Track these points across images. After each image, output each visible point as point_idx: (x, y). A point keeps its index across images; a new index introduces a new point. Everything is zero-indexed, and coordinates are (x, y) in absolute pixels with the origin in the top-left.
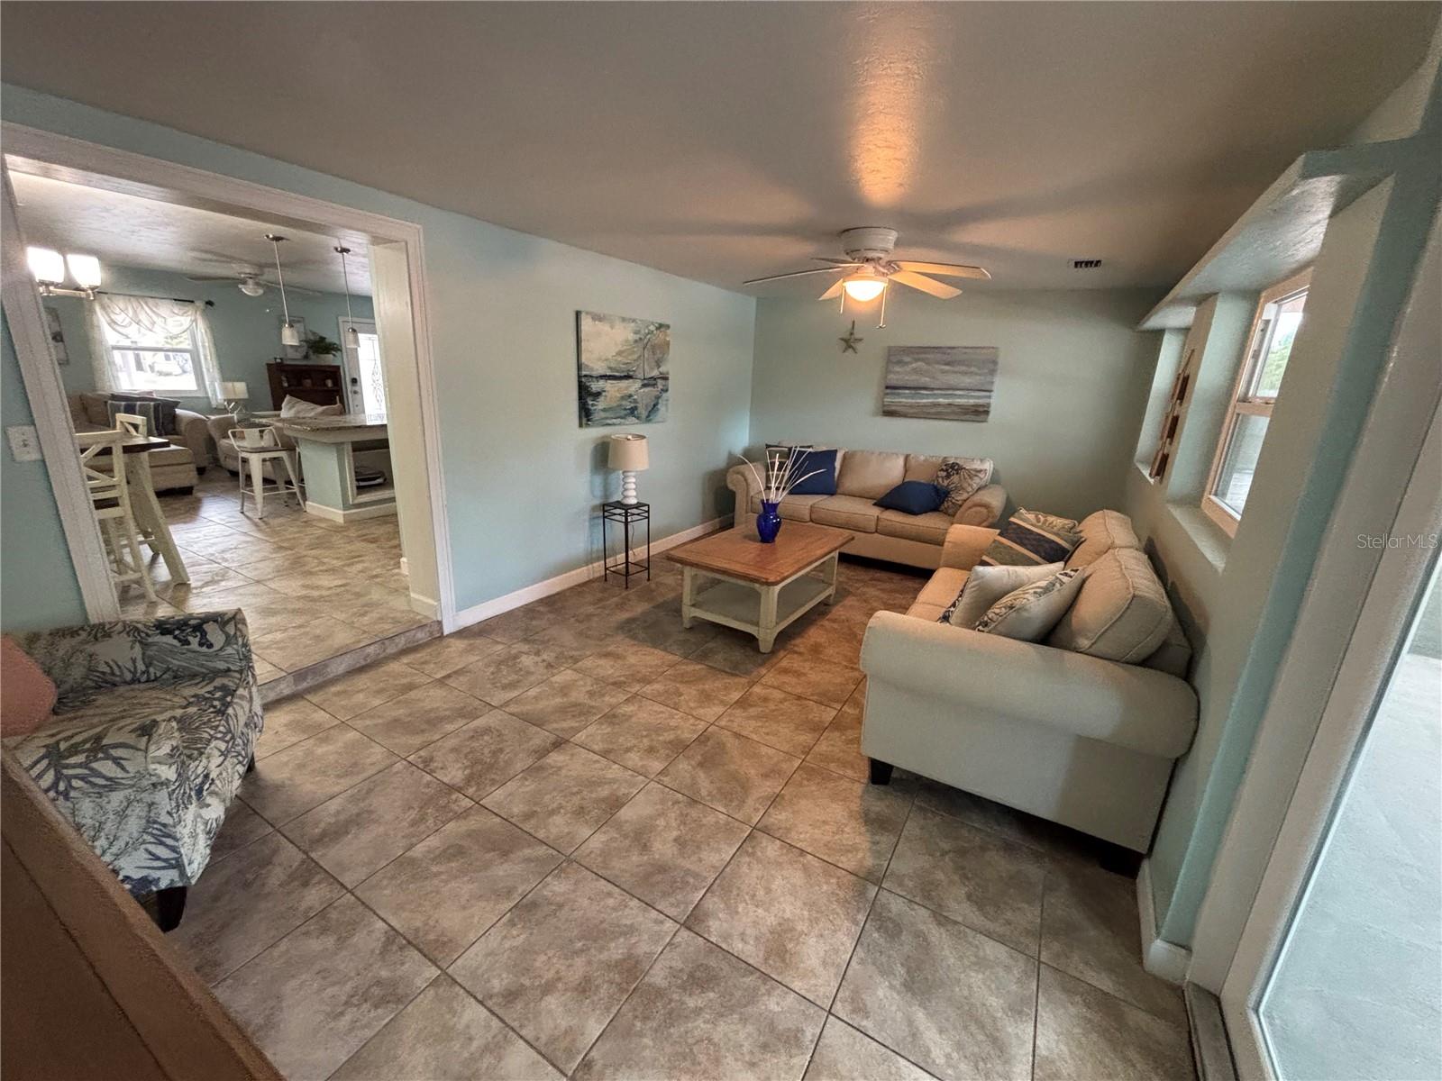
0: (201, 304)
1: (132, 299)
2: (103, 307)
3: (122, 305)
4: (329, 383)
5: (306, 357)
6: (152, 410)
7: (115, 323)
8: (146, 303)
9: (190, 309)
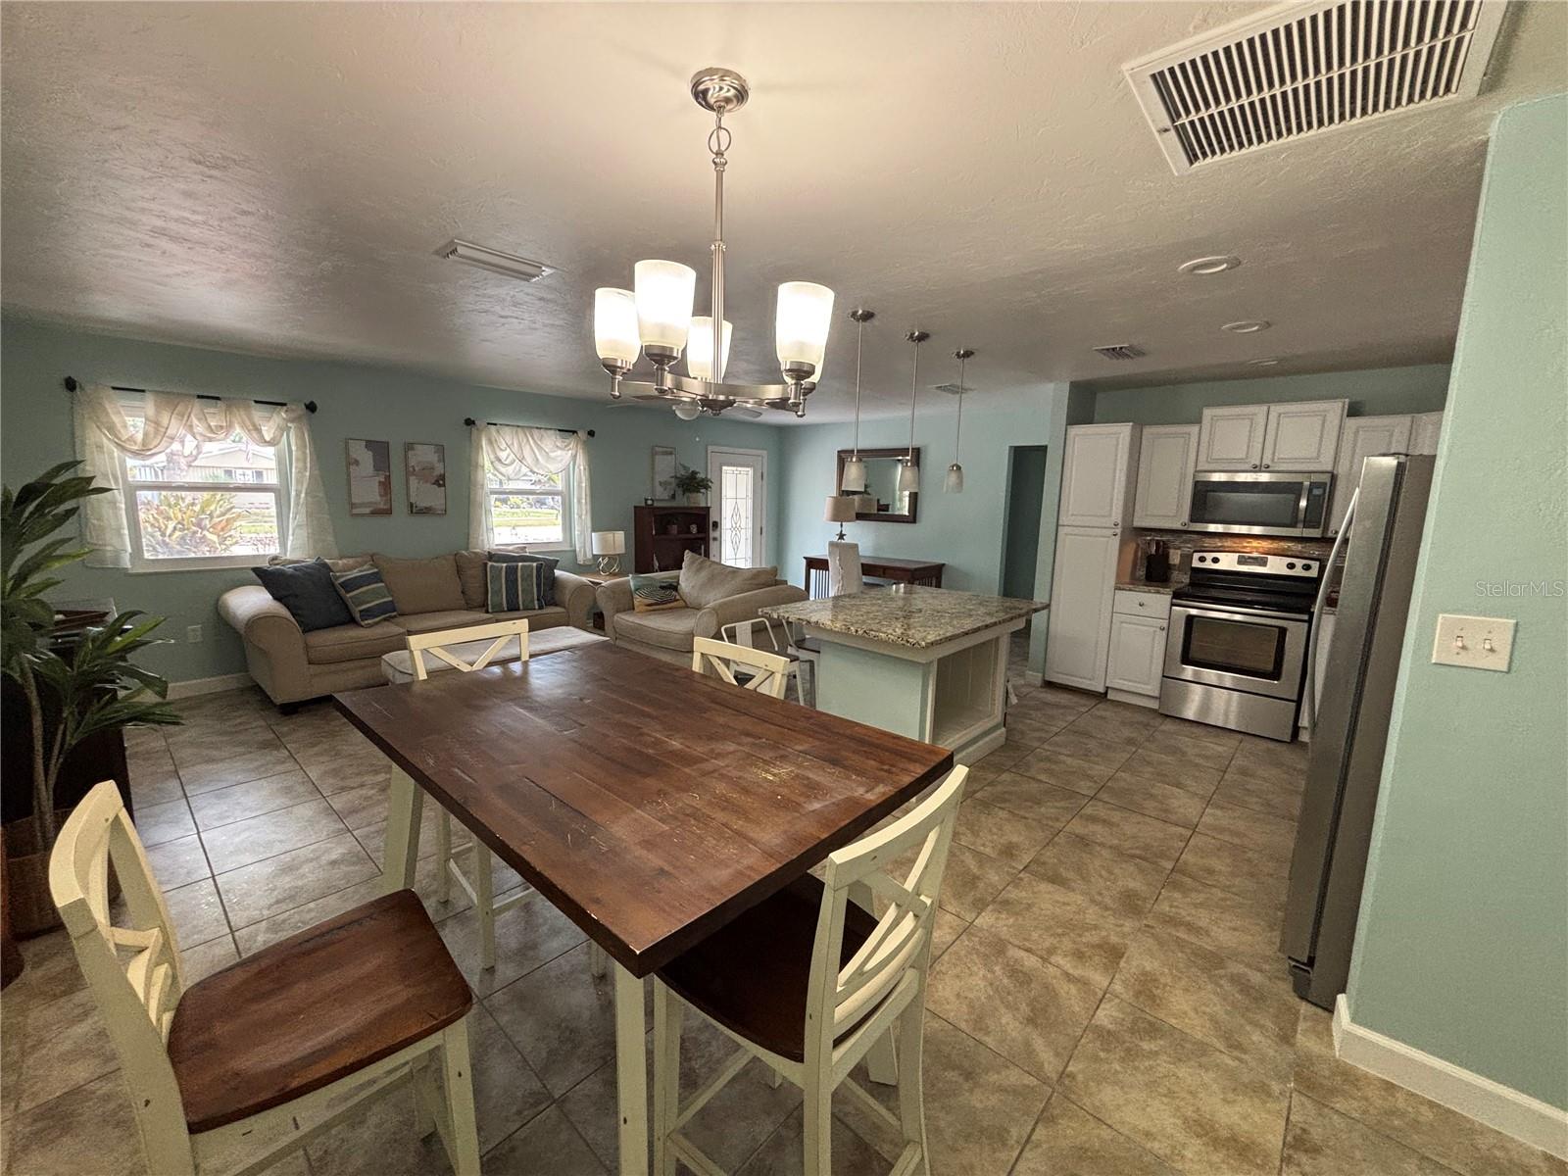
0: (582, 434)
1: (519, 430)
2: (490, 442)
3: (508, 439)
4: (694, 529)
5: (673, 497)
6: (535, 571)
7: (500, 460)
8: (532, 436)
9: (572, 442)
